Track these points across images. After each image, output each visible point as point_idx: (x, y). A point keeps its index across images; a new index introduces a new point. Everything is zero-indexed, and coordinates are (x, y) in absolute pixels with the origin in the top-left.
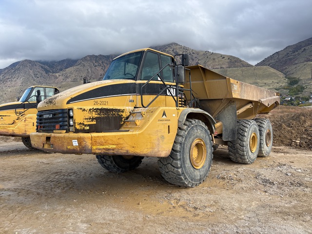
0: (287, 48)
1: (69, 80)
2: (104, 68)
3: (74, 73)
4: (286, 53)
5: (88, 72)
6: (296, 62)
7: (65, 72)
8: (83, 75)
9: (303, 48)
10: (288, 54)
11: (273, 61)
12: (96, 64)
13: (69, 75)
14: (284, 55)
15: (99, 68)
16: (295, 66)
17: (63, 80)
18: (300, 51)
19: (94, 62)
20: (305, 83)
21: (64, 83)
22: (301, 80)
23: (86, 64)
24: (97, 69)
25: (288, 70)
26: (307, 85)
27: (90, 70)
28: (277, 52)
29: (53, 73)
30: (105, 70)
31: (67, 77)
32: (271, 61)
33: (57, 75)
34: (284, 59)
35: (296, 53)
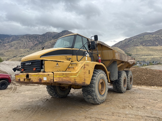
0: (125, 39)
1: (13, 48)
2: (34, 43)
3: (16, 44)
4: (125, 42)
5: (25, 44)
6: (130, 46)
7: (10, 44)
8: (21, 46)
9: (133, 40)
10: (126, 42)
11: (119, 45)
12: (30, 40)
13: (13, 45)
14: (124, 43)
15: (31, 43)
16: (130, 48)
17: (9, 47)
18: (131, 41)
19: (28, 39)
20: (134, 56)
21: (10, 49)
22: (132, 55)
23: (24, 40)
24: (30, 43)
25: (126, 50)
26: (135, 57)
27: (25, 43)
28: (121, 41)
29: (3, 44)
30: (35, 44)
31: (12, 46)
32: (118, 45)
33: (6, 45)
34: (124, 45)
35: (130, 42)
